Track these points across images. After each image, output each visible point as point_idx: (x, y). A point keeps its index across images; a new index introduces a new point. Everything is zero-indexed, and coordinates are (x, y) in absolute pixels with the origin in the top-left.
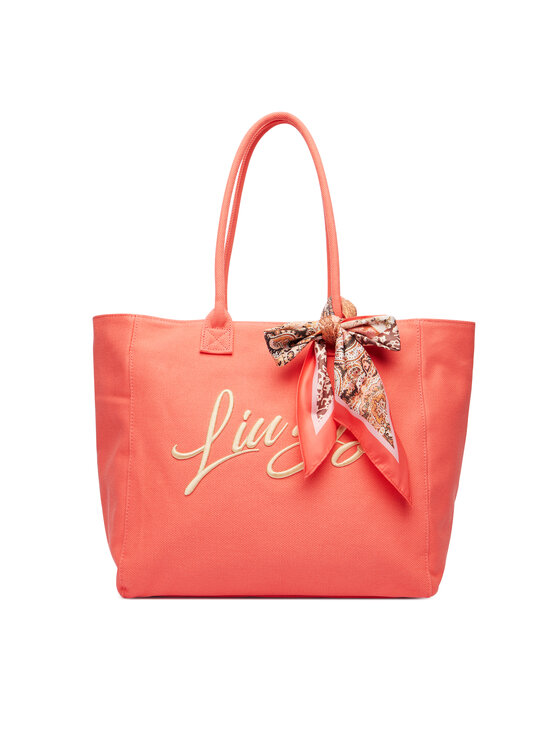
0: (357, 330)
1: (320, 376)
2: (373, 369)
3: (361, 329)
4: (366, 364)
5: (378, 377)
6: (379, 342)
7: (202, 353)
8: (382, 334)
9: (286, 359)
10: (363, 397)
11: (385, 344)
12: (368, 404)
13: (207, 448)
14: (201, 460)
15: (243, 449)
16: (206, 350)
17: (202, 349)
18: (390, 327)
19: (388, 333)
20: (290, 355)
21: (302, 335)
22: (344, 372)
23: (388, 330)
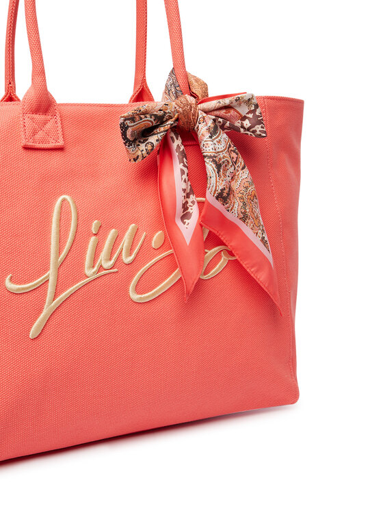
0: (217, 113)
1: (183, 172)
2: (241, 161)
3: (223, 112)
4: (234, 155)
5: (246, 171)
6: (243, 127)
7: (26, 148)
8: (244, 118)
9: (144, 152)
10: (238, 195)
11: (248, 129)
12: (245, 204)
13: (51, 274)
14: (46, 291)
15: (99, 271)
16: (30, 144)
17: (24, 142)
18: (253, 108)
19: (251, 116)
20: (149, 147)
21: (161, 120)
22: (219, 166)
23: (250, 112)
